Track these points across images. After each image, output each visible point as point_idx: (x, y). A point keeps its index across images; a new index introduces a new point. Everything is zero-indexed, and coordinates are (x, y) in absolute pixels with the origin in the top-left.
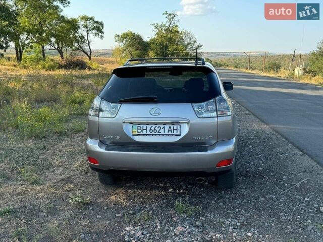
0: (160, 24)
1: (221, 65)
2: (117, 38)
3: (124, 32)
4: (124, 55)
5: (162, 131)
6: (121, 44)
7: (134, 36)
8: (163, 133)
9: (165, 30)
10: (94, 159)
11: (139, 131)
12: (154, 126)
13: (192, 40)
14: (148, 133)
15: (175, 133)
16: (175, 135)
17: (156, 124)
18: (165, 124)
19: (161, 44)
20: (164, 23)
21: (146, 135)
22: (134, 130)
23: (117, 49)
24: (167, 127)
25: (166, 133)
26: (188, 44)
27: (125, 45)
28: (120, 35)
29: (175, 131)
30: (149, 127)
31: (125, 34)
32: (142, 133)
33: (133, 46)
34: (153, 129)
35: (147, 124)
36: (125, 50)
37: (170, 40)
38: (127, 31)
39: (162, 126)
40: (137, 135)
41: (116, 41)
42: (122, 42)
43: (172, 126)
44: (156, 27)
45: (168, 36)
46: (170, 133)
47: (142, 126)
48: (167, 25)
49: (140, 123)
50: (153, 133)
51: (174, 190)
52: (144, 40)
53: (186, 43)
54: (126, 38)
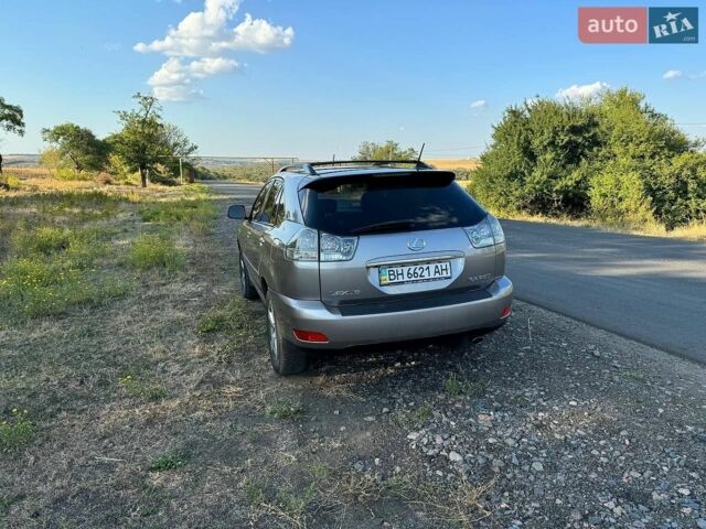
0: (129, 113)
1: (225, 178)
2: (47, 135)
3: (59, 124)
4: (62, 162)
5: (426, 273)
6: (54, 144)
7: (79, 132)
8: (427, 277)
9: (139, 122)
10: (320, 334)
11: (392, 277)
12: (413, 268)
13: (181, 139)
14: (406, 279)
15: (445, 274)
16: (446, 278)
17: (416, 264)
18: (428, 262)
19: (135, 144)
20: (137, 111)
21: (403, 283)
22: (383, 278)
23: (50, 154)
24: (432, 267)
25: (432, 276)
26: (175, 145)
27: (63, 146)
28: (52, 129)
29: (444, 272)
30: (406, 269)
31: (62, 128)
32: (396, 281)
33: (78, 147)
34: (412, 272)
35: (403, 265)
36: (64, 154)
37: (150, 138)
38: (64, 123)
39: (425, 267)
40: (389, 285)
41: (45, 140)
42: (57, 140)
43: (439, 265)
44: (122, 118)
45: (146, 131)
46: (437, 275)
47: (395, 269)
48: (142, 114)
49: (390, 266)
50: (413, 278)
51: (403, 363)
52: (97, 138)
53: (172, 143)
54: (63, 134)
